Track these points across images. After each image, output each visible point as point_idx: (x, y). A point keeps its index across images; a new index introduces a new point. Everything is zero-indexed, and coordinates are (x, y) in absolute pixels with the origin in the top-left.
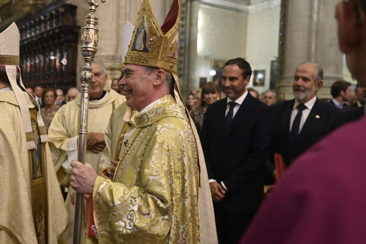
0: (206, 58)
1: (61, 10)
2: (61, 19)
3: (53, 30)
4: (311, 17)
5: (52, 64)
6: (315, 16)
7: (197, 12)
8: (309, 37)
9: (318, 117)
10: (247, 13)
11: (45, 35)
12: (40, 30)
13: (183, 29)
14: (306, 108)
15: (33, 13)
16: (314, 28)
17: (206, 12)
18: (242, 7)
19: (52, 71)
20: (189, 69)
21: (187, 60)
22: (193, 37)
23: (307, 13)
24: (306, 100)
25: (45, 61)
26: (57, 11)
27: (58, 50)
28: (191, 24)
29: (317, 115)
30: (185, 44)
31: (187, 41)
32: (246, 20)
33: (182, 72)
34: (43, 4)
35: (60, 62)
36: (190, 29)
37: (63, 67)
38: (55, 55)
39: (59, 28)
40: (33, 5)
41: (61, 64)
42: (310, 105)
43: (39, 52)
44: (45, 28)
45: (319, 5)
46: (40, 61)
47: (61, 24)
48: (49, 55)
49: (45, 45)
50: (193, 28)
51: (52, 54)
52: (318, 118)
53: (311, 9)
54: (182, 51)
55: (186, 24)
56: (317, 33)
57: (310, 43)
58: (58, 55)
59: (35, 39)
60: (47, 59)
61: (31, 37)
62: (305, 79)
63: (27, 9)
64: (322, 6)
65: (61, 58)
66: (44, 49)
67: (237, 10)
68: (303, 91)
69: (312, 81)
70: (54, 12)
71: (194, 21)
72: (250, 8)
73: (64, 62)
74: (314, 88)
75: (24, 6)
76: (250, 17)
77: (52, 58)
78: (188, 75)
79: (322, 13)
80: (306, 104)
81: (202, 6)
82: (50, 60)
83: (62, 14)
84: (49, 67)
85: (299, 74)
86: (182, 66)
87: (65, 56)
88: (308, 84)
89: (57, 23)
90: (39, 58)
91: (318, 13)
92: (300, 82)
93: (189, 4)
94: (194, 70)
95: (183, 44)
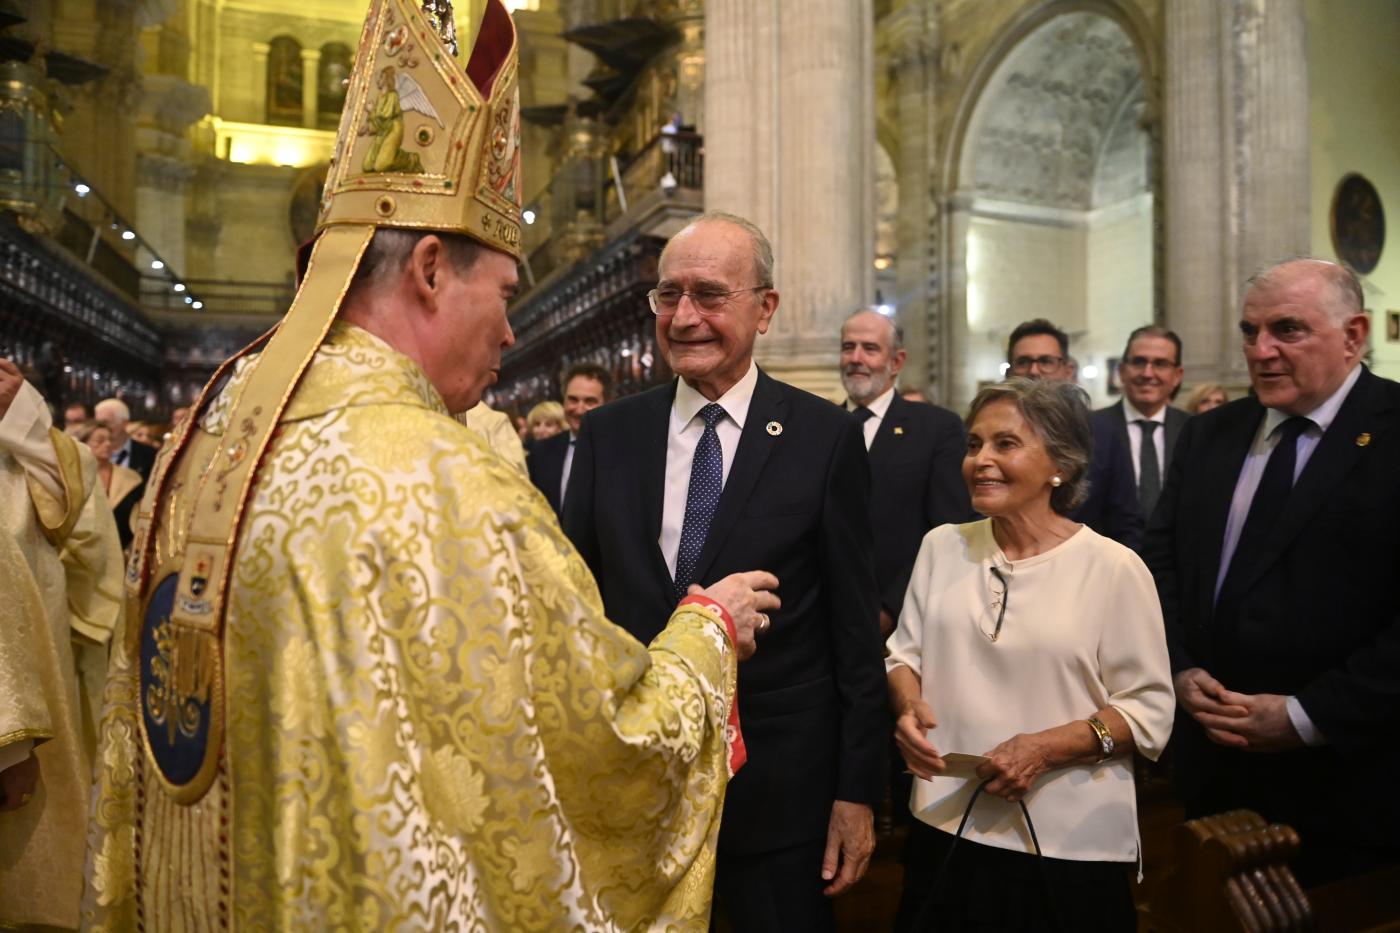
0: (991, 336)
1: (635, 249)
2: (635, 268)
3: (621, 293)
4: (1223, 226)
5: (626, 368)
6: (1233, 223)
7: (965, 234)
8: (1223, 272)
9: (898, 431)
10: (1084, 228)
11: (608, 306)
12: (599, 295)
13: (933, 276)
14: (871, 414)
15: (587, 260)
16: (1232, 252)
17: (987, 233)
18: (1072, 215)
19: (627, 382)
20: (951, 363)
21: (945, 341)
22: (956, 291)
23: (1212, 218)
24: (873, 396)
25: (612, 362)
26: (627, 253)
27: (636, 336)
28: (951, 263)
29: (898, 426)
30: (940, 308)
31: (944, 302)
32: (1083, 245)
33: (935, 371)
34: (606, 240)
35: (640, 362)
36: (950, 275)
37: (647, 372)
38: (630, 347)
39: (632, 288)
40: (587, 245)
41: (643, 366)
42: (881, 407)
43: (601, 344)
44: (608, 290)
45: (1242, 195)
46: (604, 361)
47: (635, 279)
48: (620, 348)
49: (611, 327)
50: (957, 271)
51: (625, 344)
52: (899, 435)
53: (1224, 206)
54: (934, 324)
55: (940, 263)
56: (1241, 261)
57: (1224, 286)
58: (637, 345)
59: (590, 315)
60: (617, 359)
61: (584, 312)
62: (869, 347)
63: (575, 254)
64: (1248, 199)
65: (642, 352)
66: (609, 334)
67: (1060, 225)
68: (868, 375)
69: (885, 351)
70: (621, 255)
71: (957, 256)
72: (1092, 217)
73: (647, 360)
74: (889, 368)
75: (568, 247)
76: (1092, 238)
77: (626, 353)
78: (951, 376)
79: (1249, 215)
80: (872, 407)
81: (976, 220)
82: (622, 359)
83: (638, 257)
84: (621, 374)
85: (853, 337)
86: (935, 357)
87: (649, 348)
88: (874, 359)
89: (629, 278)
90: (602, 355)
91: (1241, 215)
92: (858, 354)
93: (945, 219)
94: (963, 365)
95: (934, 309)
